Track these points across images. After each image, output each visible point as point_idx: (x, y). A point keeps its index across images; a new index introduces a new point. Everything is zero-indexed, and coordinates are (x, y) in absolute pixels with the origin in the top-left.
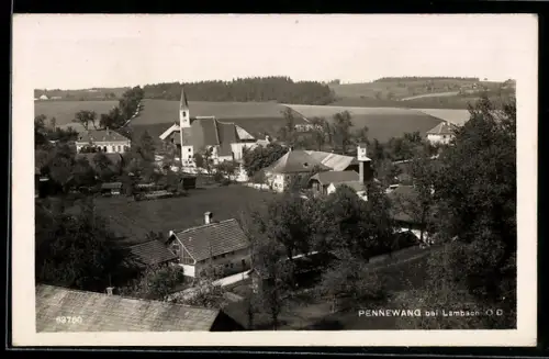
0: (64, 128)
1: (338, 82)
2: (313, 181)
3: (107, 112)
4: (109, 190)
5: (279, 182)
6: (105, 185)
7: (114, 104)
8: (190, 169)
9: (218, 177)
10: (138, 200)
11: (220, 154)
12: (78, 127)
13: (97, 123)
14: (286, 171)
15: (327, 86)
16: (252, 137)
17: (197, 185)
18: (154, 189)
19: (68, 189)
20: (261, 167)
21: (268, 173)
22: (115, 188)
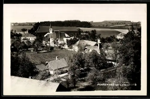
0: (18, 33)
1: (92, 22)
2: (86, 48)
3: (30, 29)
4: (30, 50)
5: (76, 49)
6: (29, 49)
7: (32, 27)
8: (52, 45)
9: (60, 47)
11: (60, 41)
12: (22, 33)
13: (27, 32)
14: (78, 46)
15: (90, 23)
16: (69, 36)
17: (54, 49)
18: (42, 50)
19: (19, 50)
20: (71, 44)
21: (73, 46)
22: (32, 49)
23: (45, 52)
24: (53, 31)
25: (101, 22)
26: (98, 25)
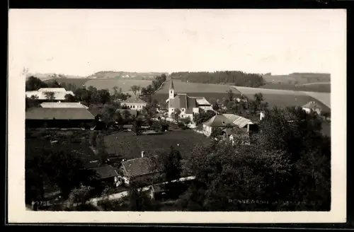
0: (125, 93)
1: (270, 74)
2: (224, 132)
3: (146, 87)
4: (127, 129)
5: (207, 130)
6: (125, 126)
7: (150, 83)
8: (170, 119)
9: (181, 125)
10: (138, 135)
11: (187, 113)
12: (131, 93)
13: (140, 92)
14: (213, 125)
15: (261, 77)
16: (208, 104)
17: (170, 128)
18: (148, 129)
19: (108, 127)
20: (202, 122)
21: (204, 126)
22: (129, 127)
23: (153, 134)
24: (175, 95)
25: (286, 76)
26: (277, 81)
